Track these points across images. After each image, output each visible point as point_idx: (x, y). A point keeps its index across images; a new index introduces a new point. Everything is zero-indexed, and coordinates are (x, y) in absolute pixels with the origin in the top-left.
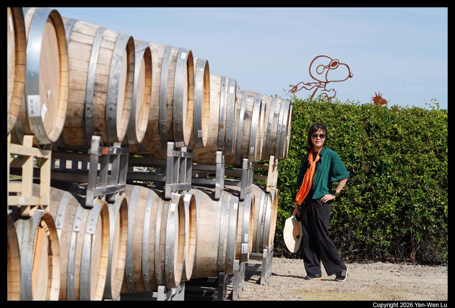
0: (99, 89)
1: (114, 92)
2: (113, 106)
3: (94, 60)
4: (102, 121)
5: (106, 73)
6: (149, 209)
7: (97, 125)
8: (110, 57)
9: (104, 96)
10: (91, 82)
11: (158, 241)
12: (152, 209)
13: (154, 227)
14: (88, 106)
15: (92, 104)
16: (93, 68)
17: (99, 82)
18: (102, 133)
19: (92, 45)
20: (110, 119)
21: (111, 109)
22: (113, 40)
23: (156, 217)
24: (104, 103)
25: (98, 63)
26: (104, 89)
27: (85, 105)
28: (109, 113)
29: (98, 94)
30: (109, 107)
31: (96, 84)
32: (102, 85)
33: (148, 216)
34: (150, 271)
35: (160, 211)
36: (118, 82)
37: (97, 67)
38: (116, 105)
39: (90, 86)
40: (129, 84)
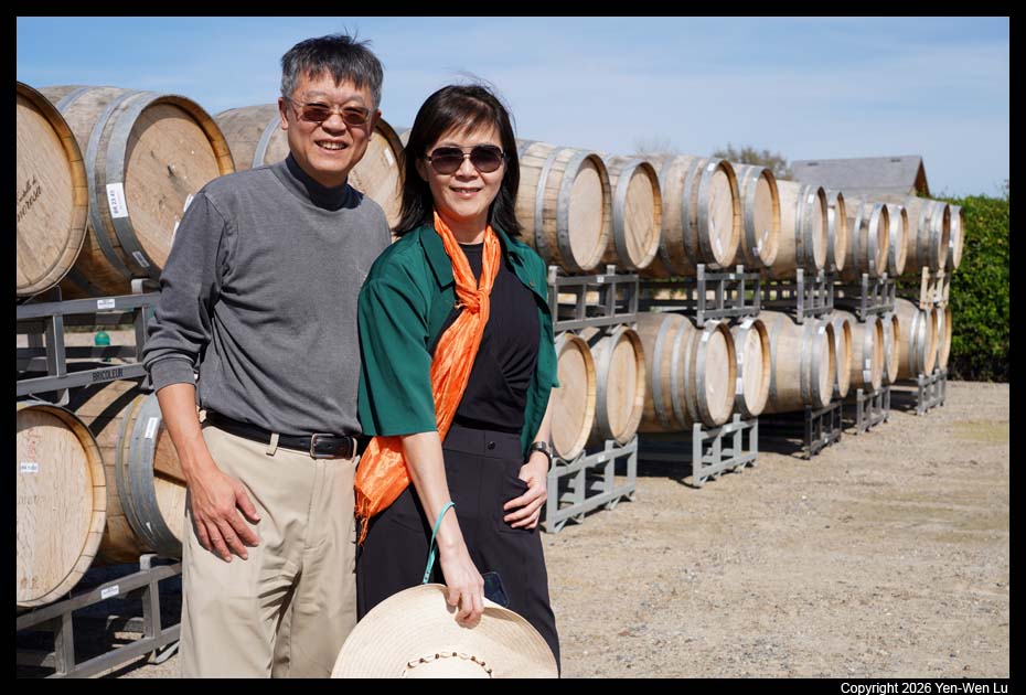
0: (548, 215)
1: (564, 217)
2: (565, 234)
3: (542, 183)
4: (557, 250)
5: (554, 197)
6: (679, 339)
7: (552, 254)
8: (559, 180)
9: (554, 223)
10: (540, 208)
11: (687, 375)
12: (682, 340)
13: (682, 359)
14: (538, 234)
15: (543, 232)
16: (541, 195)
17: (547, 208)
18: (561, 262)
19: (541, 168)
20: (564, 247)
21: (563, 236)
22: (566, 160)
23: (685, 347)
24: (554, 230)
25: (546, 188)
26: (553, 215)
27: (535, 233)
28: (562, 240)
29: (548, 221)
30: (560, 235)
31: (545, 211)
32: (550, 211)
33: (677, 347)
34: (682, 408)
35: (691, 340)
36: (568, 206)
37: (545, 192)
38: (567, 231)
39: (539, 213)
40: (606, 206)
